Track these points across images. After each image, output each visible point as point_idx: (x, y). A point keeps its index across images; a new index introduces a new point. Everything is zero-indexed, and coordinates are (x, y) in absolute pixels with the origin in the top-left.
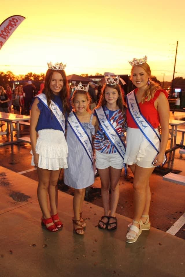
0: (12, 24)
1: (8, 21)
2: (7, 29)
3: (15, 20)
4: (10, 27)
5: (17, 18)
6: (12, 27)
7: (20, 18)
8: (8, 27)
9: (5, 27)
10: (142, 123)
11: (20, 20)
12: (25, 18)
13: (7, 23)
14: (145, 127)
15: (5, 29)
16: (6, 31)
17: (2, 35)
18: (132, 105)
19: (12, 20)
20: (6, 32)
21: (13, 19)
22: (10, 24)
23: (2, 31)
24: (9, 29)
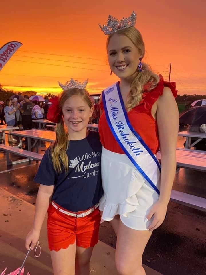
0: (10, 49)
1: (7, 46)
2: (6, 53)
3: (13, 46)
4: (9, 52)
5: (15, 44)
6: (11, 51)
7: (17, 44)
8: (7, 51)
9: (5, 51)
10: (133, 144)
11: (18, 46)
12: (22, 44)
13: (6, 48)
14: (138, 153)
15: (4, 53)
16: (5, 54)
17: (2, 58)
18: (114, 110)
19: (10, 45)
20: (5, 56)
21: (12, 44)
22: (9, 49)
23: (2, 55)
24: (7, 53)
